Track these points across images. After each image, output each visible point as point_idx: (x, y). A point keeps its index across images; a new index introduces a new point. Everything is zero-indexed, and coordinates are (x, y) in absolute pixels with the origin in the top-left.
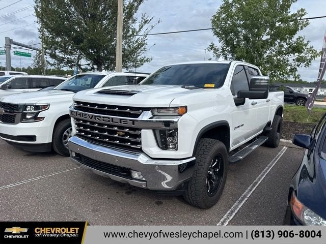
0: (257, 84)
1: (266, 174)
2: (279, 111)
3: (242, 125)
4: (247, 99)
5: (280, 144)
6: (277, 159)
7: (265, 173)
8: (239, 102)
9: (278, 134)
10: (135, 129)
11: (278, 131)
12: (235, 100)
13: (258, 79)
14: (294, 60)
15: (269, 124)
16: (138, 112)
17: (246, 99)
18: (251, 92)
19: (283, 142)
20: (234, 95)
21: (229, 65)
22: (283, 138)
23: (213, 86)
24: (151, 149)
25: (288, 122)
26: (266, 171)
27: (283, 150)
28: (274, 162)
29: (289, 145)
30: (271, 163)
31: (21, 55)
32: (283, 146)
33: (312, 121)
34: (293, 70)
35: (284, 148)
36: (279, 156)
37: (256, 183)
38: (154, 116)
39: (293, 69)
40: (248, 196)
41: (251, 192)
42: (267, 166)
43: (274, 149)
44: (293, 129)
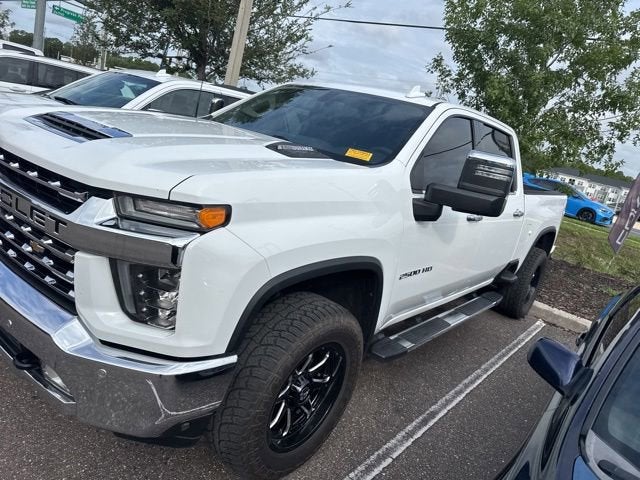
0: (479, 173)
1: (468, 391)
2: (546, 239)
3: (427, 270)
4: (447, 210)
5: (531, 311)
6: (511, 350)
7: (467, 386)
8: (426, 212)
9: (533, 289)
10: (63, 247)
11: (534, 282)
12: (416, 205)
13: (486, 162)
14: (611, 124)
15: (512, 266)
16: (77, 196)
17: (445, 207)
18: (460, 192)
19: (539, 309)
20: (415, 189)
21: (429, 110)
22: (541, 300)
23: (367, 156)
24: (100, 314)
25: (564, 264)
26: (472, 382)
27: (532, 327)
28: (500, 358)
29: (550, 320)
30: (493, 360)
31: (66, 16)
32: (538, 318)
33: (615, 270)
34: (606, 149)
35: (538, 323)
36: (518, 343)
37: (433, 415)
38: (122, 216)
39: (606, 147)
40: (395, 455)
41: (409, 443)
42: (479, 367)
43: (513, 322)
44: (569, 281)
